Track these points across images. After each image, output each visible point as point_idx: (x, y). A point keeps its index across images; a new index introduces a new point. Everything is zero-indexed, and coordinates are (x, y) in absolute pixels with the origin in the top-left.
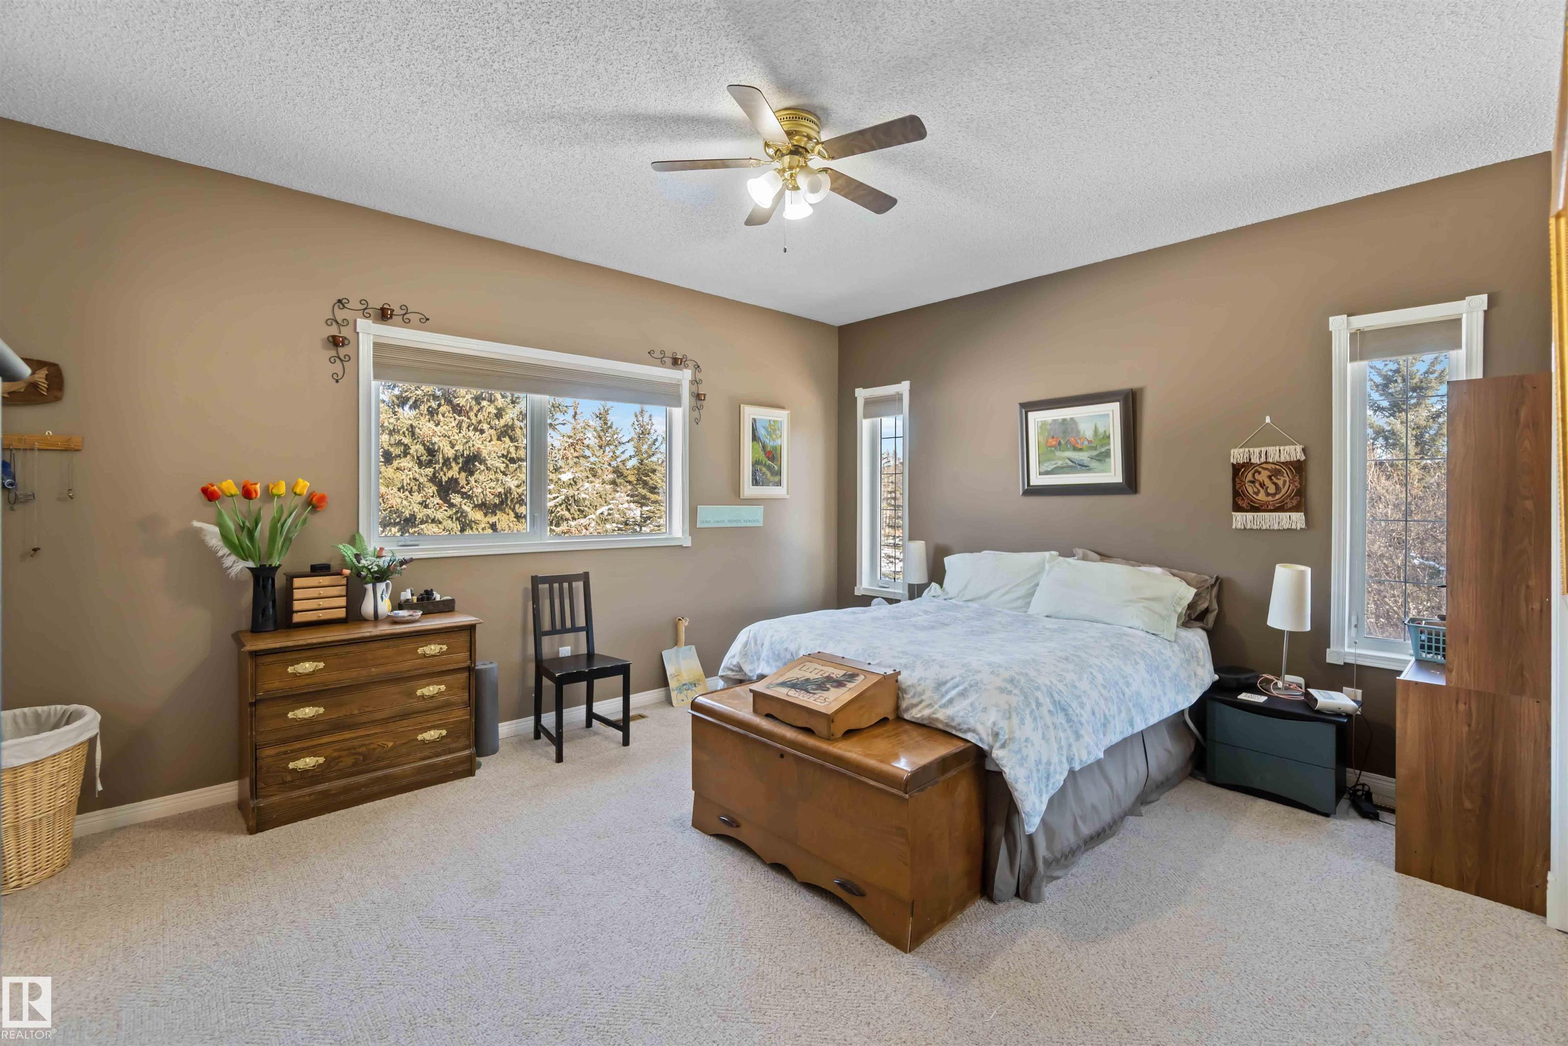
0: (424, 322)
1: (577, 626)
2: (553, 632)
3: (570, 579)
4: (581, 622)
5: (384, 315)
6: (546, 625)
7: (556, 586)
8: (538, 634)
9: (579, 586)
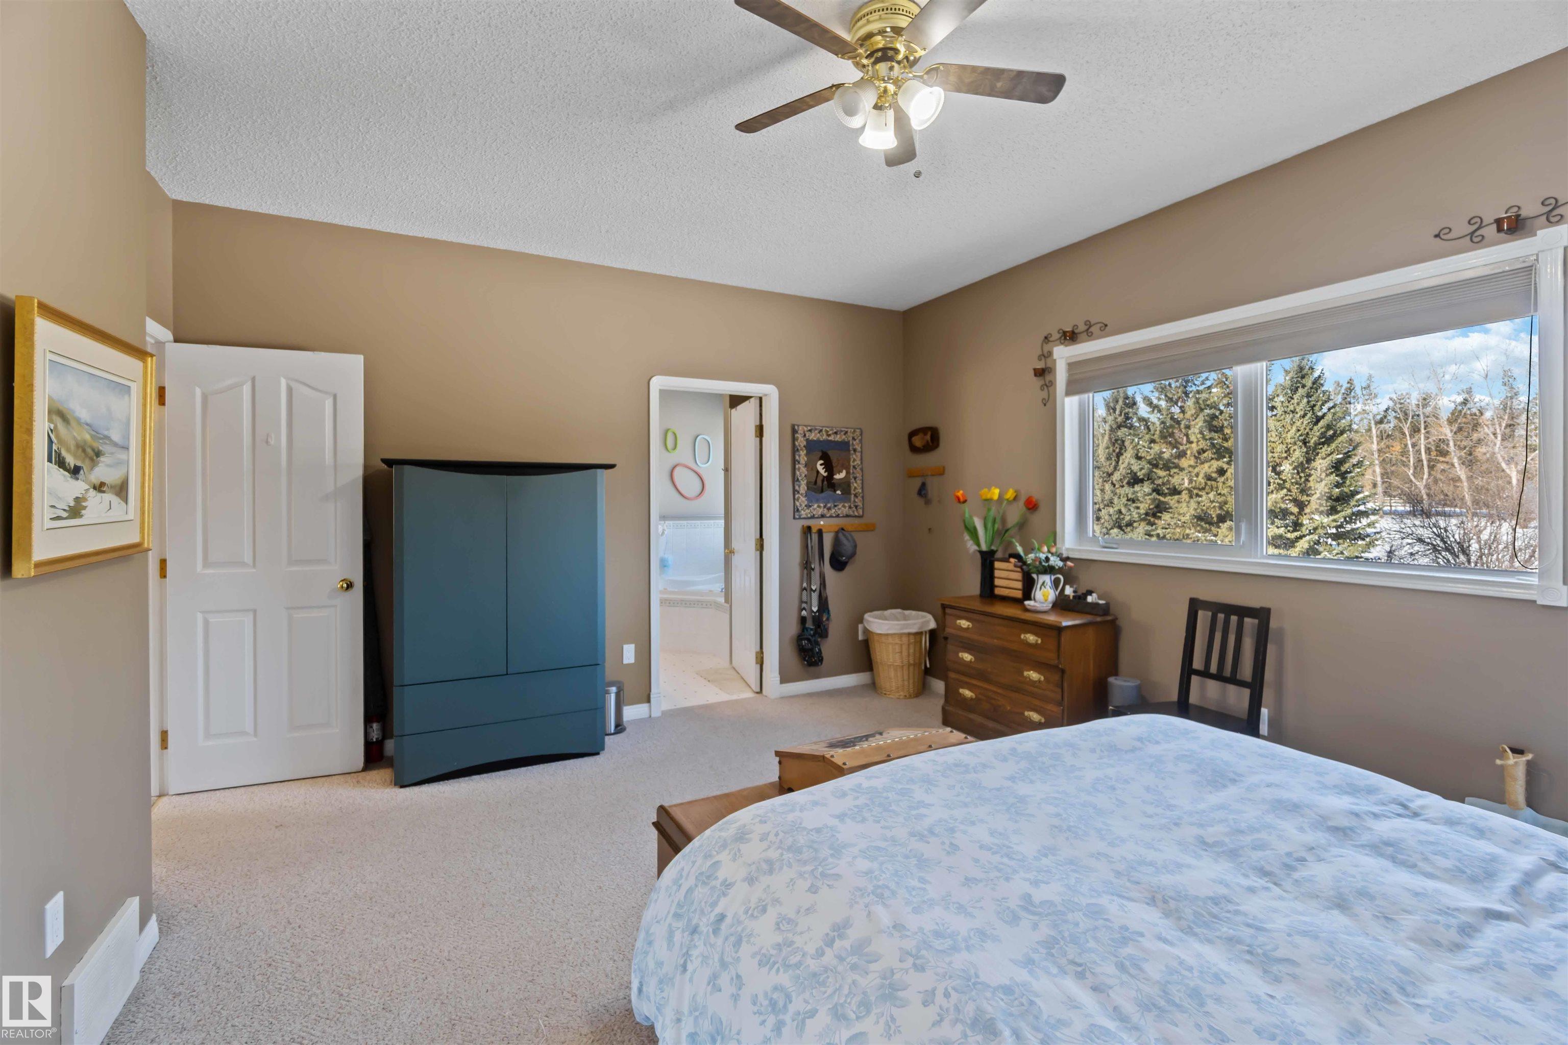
0: (1105, 330)
1: (1238, 677)
2: (1205, 674)
3: (1243, 612)
4: (1246, 671)
5: (1070, 337)
6: (1197, 664)
7: (1221, 616)
8: (1187, 671)
9: (1250, 623)
